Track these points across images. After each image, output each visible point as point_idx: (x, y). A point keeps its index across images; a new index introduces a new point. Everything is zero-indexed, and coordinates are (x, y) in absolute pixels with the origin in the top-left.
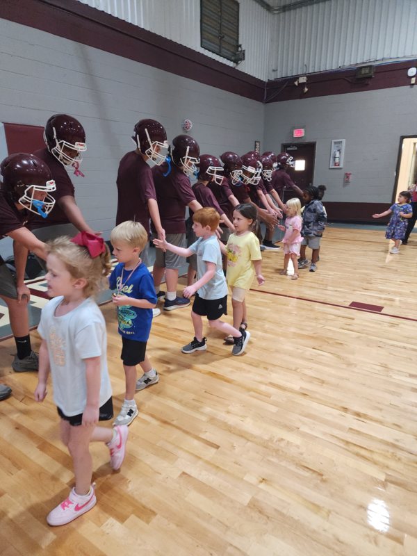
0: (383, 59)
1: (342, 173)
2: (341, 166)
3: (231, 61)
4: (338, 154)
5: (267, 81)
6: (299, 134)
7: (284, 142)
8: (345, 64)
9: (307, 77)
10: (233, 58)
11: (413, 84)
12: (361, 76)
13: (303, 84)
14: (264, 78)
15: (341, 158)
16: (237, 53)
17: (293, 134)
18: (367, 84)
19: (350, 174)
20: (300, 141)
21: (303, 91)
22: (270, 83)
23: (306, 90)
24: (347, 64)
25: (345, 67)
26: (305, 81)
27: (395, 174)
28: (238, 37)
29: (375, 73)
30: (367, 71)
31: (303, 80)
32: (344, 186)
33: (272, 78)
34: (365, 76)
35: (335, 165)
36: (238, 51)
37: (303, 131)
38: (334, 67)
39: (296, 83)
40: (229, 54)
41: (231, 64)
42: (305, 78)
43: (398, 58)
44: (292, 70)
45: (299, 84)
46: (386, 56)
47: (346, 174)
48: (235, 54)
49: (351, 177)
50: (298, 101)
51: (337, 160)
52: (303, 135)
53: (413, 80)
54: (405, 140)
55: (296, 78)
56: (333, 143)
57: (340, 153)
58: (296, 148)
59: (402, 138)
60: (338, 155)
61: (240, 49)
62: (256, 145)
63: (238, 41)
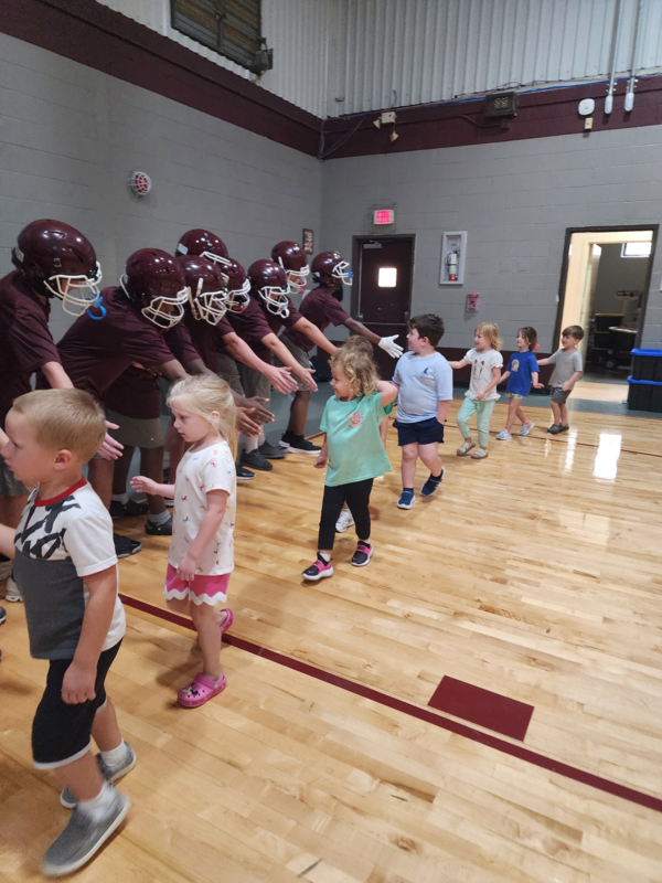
0: (534, 83)
1: (462, 294)
2: (461, 281)
3: (245, 67)
4: (454, 257)
5: (325, 118)
6: (385, 218)
7: (358, 234)
8: (466, 92)
9: (397, 113)
10: (249, 63)
11: (589, 131)
12: (494, 113)
13: (390, 124)
14: (320, 112)
15: (460, 267)
16: (257, 53)
17: (373, 219)
18: (506, 130)
19: (477, 296)
20: (387, 232)
21: (389, 138)
22: (331, 121)
23: (395, 136)
24: (468, 91)
25: (465, 97)
26: (393, 120)
27: (558, 300)
28: (259, 24)
29: (519, 108)
30: (504, 103)
31: (388, 118)
32: (466, 318)
33: (336, 114)
34: (502, 113)
35: (450, 279)
36: (260, 49)
37: (391, 213)
38: (446, 97)
39: (377, 123)
40: (241, 54)
41: (246, 74)
42: (393, 114)
43: (560, 81)
44: (370, 100)
45: (382, 125)
46: (537, 78)
47: (470, 296)
48: (254, 55)
49: (478, 302)
50: (380, 158)
51: (453, 270)
52: (391, 220)
53: (589, 124)
54: (576, 237)
55: (377, 114)
56: (445, 239)
57: (458, 256)
58: (379, 246)
59: (570, 231)
60: (454, 260)
61: (263, 47)
62: (305, 237)
63: (258, 31)
